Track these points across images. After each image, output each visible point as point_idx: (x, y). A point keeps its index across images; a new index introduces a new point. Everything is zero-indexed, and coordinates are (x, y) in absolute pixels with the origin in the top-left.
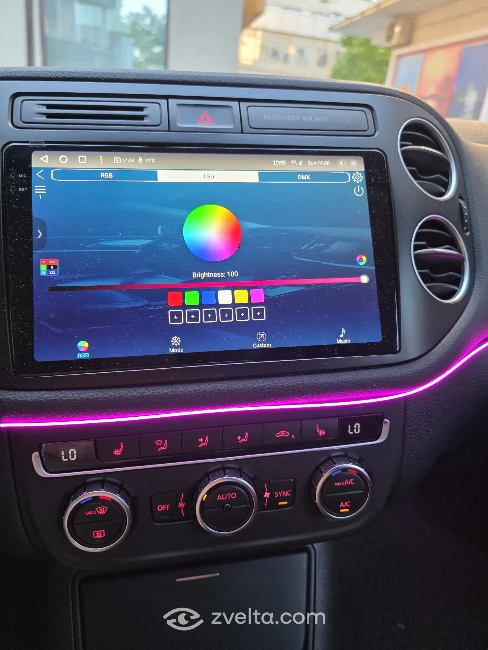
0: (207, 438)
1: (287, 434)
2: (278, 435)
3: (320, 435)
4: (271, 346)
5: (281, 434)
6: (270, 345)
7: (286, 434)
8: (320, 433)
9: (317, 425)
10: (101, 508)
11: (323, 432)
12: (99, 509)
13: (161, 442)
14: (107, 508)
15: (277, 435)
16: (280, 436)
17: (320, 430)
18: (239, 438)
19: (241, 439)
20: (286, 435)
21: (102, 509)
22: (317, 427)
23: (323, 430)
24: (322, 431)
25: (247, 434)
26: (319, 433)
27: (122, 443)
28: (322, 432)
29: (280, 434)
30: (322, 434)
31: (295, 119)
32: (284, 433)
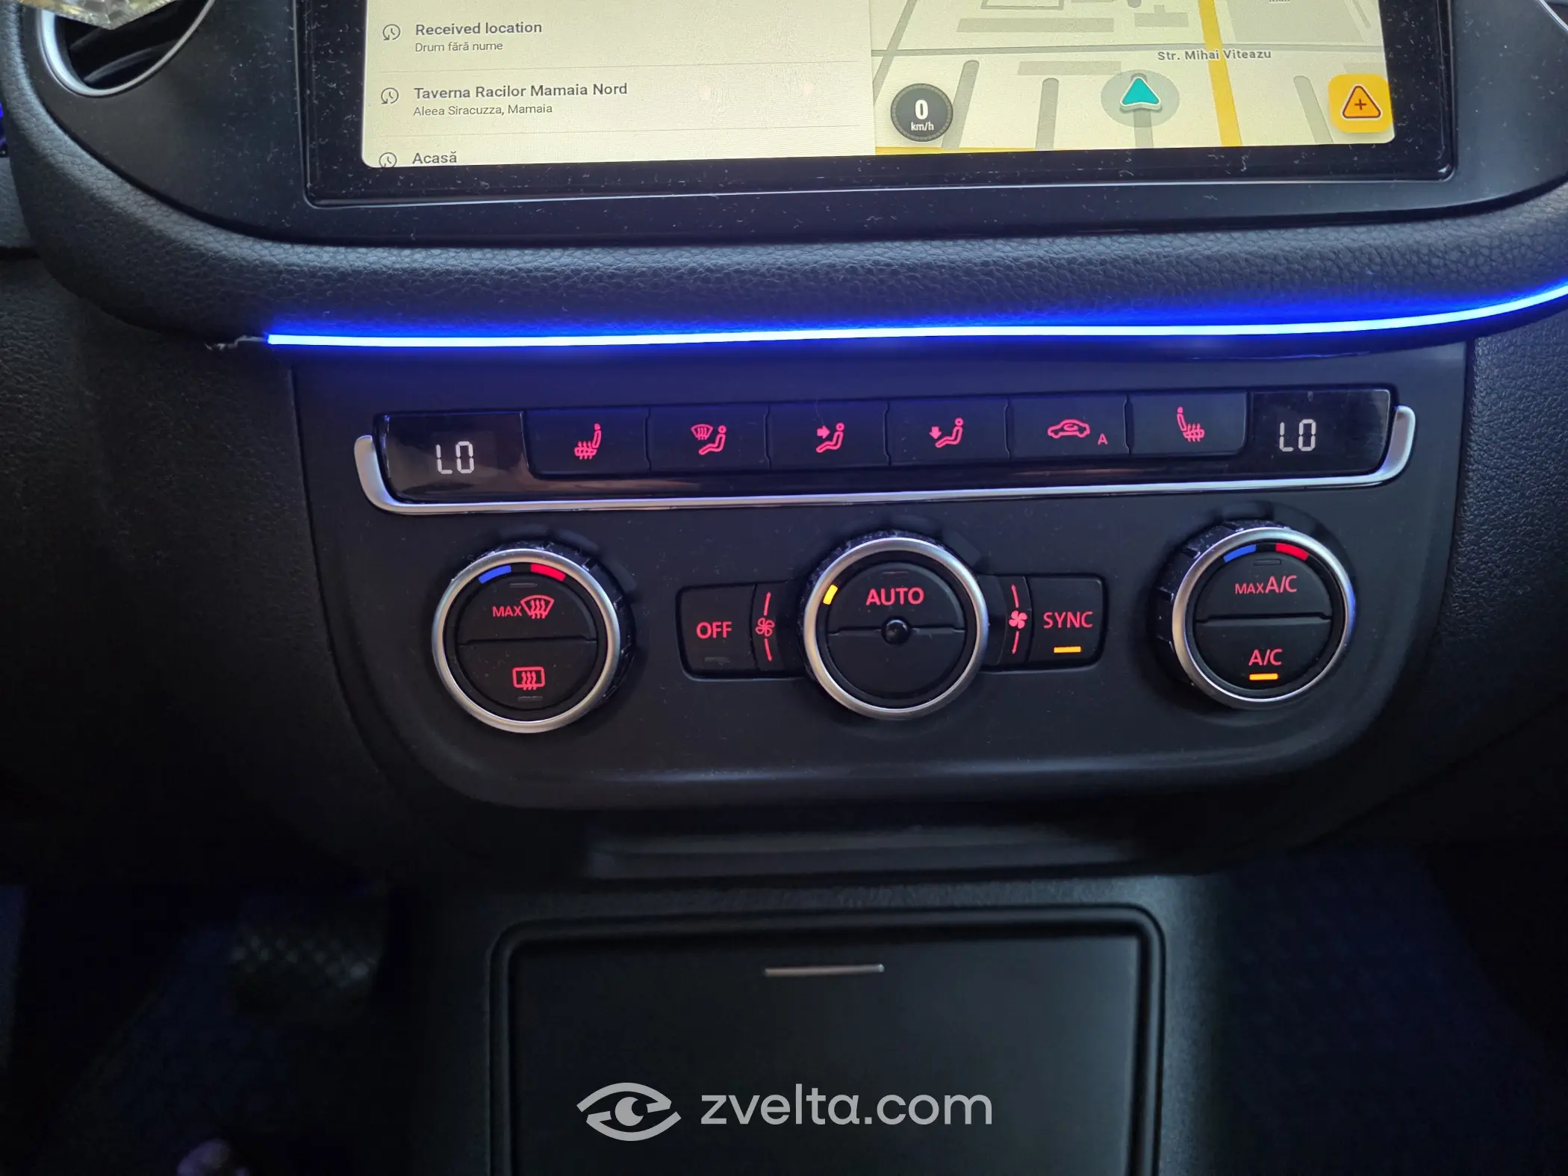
0: (840, 427)
1: (1085, 429)
3: (1187, 439)
5: (1065, 428)
7: (1082, 430)
8: (1189, 433)
9: (1180, 410)
10: (535, 600)
11: (1198, 431)
12: (530, 601)
13: (708, 429)
14: (552, 601)
15: (1052, 431)
16: (1061, 434)
17: (1187, 425)
18: (935, 433)
19: (940, 438)
20: (1082, 433)
21: (538, 602)
22: (1178, 416)
23: (1199, 426)
24: (1194, 427)
25: (959, 422)
26: (1184, 434)
27: (597, 427)
28: (1193, 431)
30: (1194, 438)
32: (1076, 428)
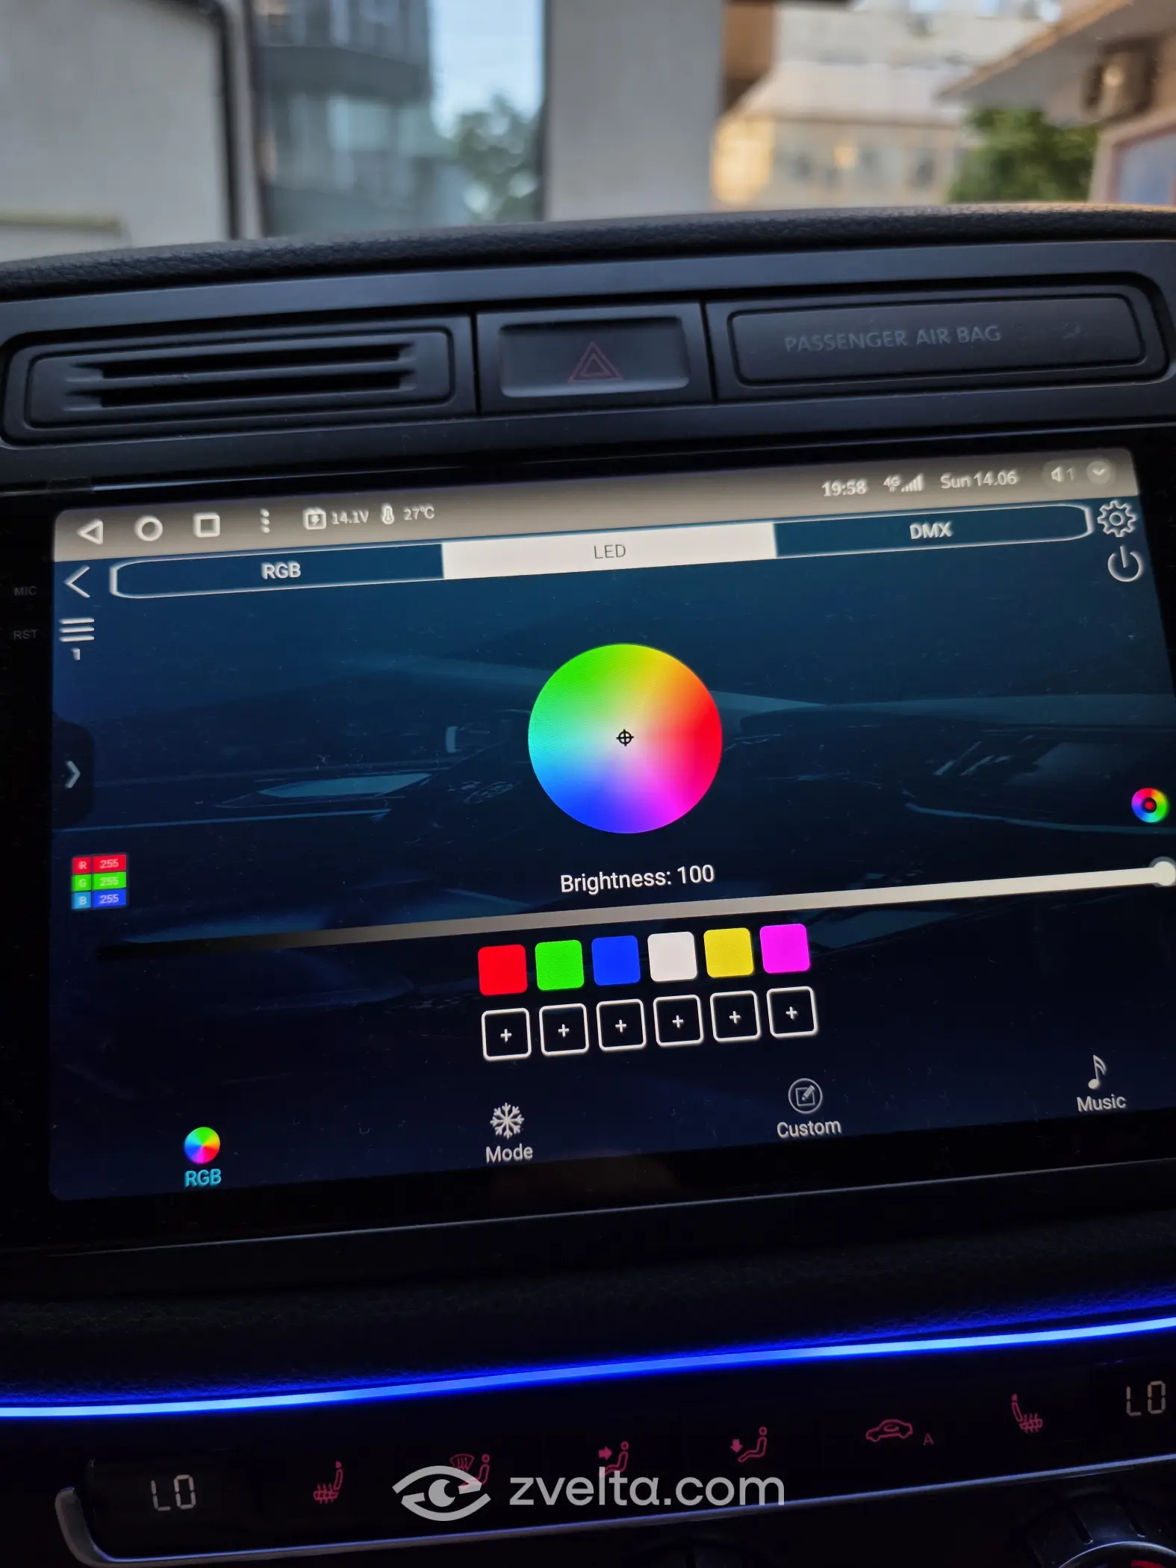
0: (625, 1445)
1: (907, 1429)
2: (875, 1435)
3: (1024, 1430)
4: (839, 1130)
5: (885, 1429)
6: (836, 1126)
7: (903, 1430)
8: (1026, 1423)
9: (1015, 1397)
11: (1036, 1421)
13: (469, 1459)
15: (870, 1435)
16: (881, 1437)
17: (1023, 1417)
18: (736, 1446)
19: (741, 1452)
20: (903, 1434)
22: (1013, 1404)
23: (1036, 1416)
24: (1031, 1416)
25: (763, 1431)
26: (1021, 1425)
27: (338, 1464)
28: (1031, 1421)
29: (882, 1432)
30: (1031, 1428)
31: (889, 342)
32: (897, 1428)
